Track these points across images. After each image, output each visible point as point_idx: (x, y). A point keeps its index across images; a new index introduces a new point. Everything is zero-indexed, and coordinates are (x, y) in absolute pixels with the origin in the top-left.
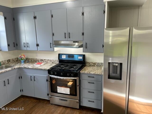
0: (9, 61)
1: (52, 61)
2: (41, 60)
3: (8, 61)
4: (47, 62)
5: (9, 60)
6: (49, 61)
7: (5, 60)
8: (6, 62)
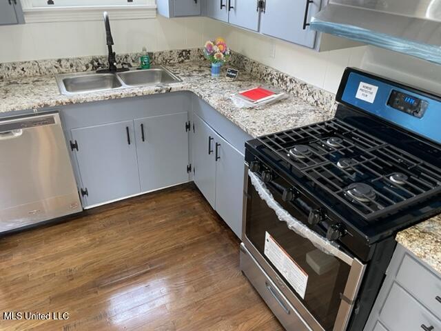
0: (184, 54)
1: (316, 98)
2: (279, 78)
3: (181, 54)
4: (297, 92)
5: (186, 51)
6: (305, 91)
7: (171, 51)
8: (173, 59)
